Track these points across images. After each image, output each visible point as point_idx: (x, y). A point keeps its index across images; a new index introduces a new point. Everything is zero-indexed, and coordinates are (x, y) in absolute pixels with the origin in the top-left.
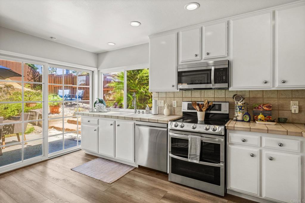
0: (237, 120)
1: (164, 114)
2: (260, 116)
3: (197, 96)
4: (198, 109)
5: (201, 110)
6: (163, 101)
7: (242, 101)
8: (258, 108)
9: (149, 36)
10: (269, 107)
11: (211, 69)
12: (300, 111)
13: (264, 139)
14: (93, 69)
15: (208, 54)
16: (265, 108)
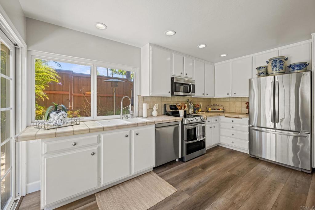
1: (152, 116)
2: (200, 110)
6: (148, 105)
15: (186, 74)
16: (198, 106)
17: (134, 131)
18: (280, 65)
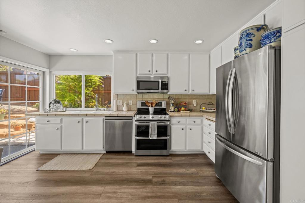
0: (171, 111)
1: (123, 111)
2: (183, 108)
3: (146, 97)
4: (151, 106)
5: (152, 106)
6: (121, 101)
7: (174, 100)
8: (181, 104)
9: (113, 51)
10: (186, 103)
11: (159, 81)
12: (197, 105)
13: (187, 120)
14: (44, 70)
15: (157, 71)
16: (184, 104)
17: (85, 119)
18: (247, 41)
